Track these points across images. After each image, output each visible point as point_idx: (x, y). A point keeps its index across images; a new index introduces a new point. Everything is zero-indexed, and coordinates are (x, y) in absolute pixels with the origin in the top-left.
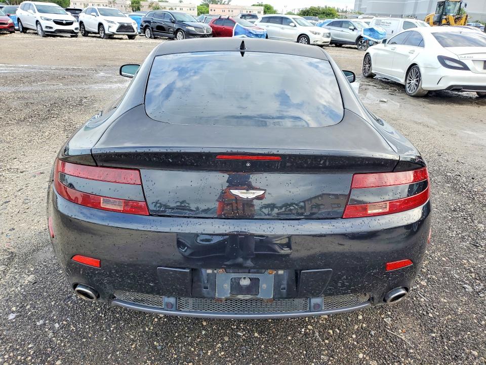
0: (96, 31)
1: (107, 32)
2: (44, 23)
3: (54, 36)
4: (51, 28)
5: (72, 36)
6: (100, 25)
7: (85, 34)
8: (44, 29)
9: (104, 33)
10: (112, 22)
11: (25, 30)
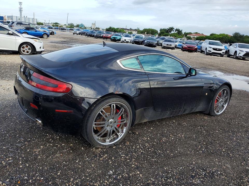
0: (233, 55)
1: (237, 56)
2: (208, 49)
3: (211, 55)
4: (211, 51)
5: (220, 56)
6: (236, 52)
7: (228, 56)
8: (207, 52)
9: (236, 56)
10: (242, 51)
11: (202, 52)
